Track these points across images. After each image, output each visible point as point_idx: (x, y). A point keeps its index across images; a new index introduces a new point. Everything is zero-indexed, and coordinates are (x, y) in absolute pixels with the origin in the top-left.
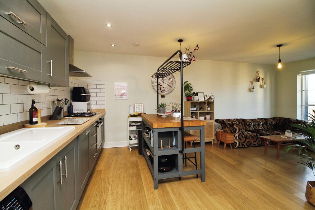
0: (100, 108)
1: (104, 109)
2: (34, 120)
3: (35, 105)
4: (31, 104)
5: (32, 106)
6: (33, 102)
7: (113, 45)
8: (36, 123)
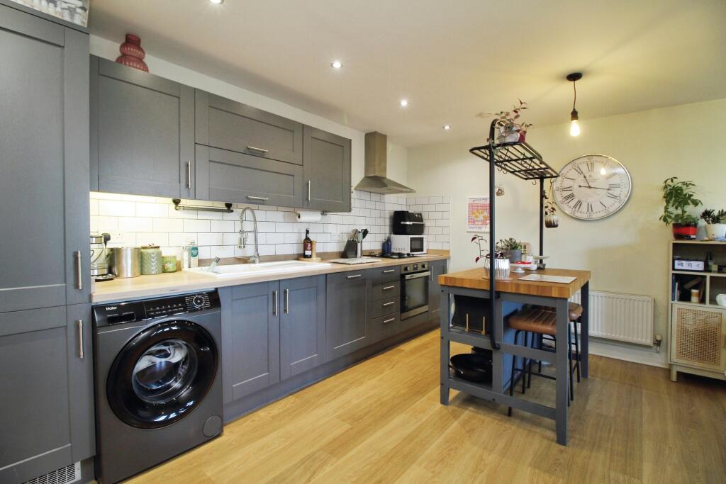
0: (441, 249)
1: (448, 251)
2: (308, 253)
3: (309, 236)
4: (305, 235)
5: (306, 236)
6: (307, 232)
7: (447, 127)
8: (310, 256)
